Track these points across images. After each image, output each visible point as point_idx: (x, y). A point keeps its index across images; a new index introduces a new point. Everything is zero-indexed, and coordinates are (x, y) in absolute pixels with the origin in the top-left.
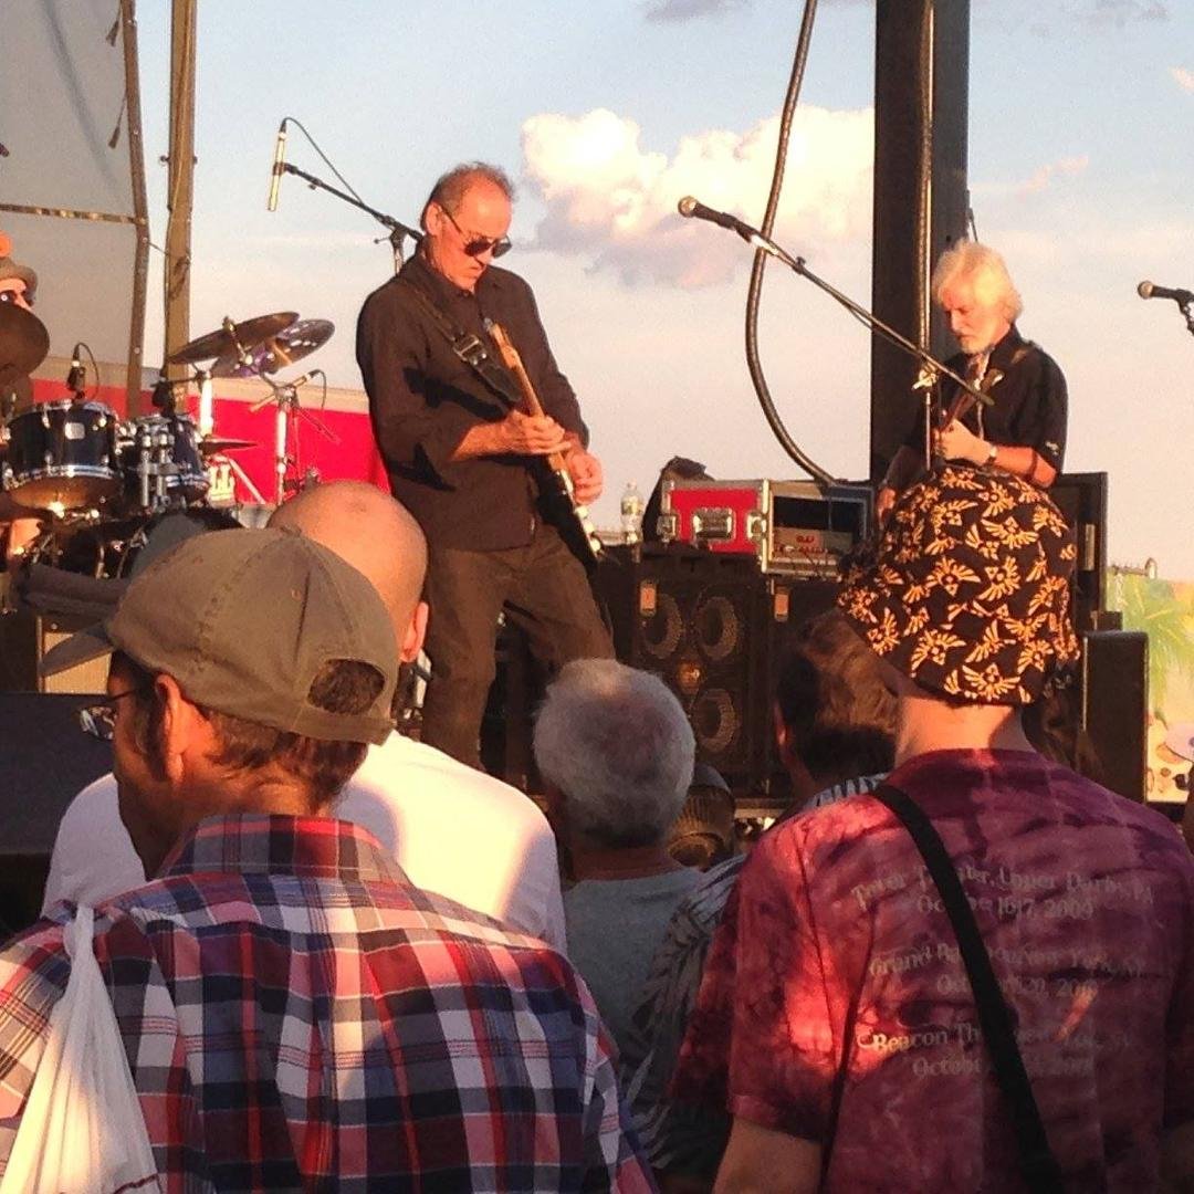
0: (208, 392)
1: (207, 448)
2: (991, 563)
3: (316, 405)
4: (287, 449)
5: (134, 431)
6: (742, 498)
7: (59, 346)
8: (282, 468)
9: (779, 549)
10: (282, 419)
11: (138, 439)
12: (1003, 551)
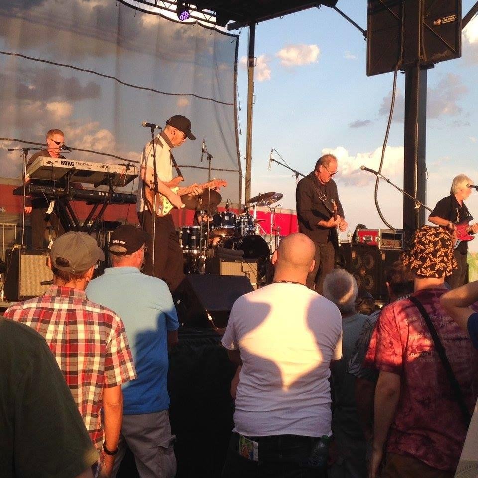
0: (256, 209)
1: (256, 222)
2: (427, 245)
3: (279, 212)
4: (273, 222)
5: (240, 218)
6: (374, 233)
7: (224, 200)
8: (272, 226)
9: (383, 244)
10: (272, 215)
11: (241, 220)
12: (430, 242)
